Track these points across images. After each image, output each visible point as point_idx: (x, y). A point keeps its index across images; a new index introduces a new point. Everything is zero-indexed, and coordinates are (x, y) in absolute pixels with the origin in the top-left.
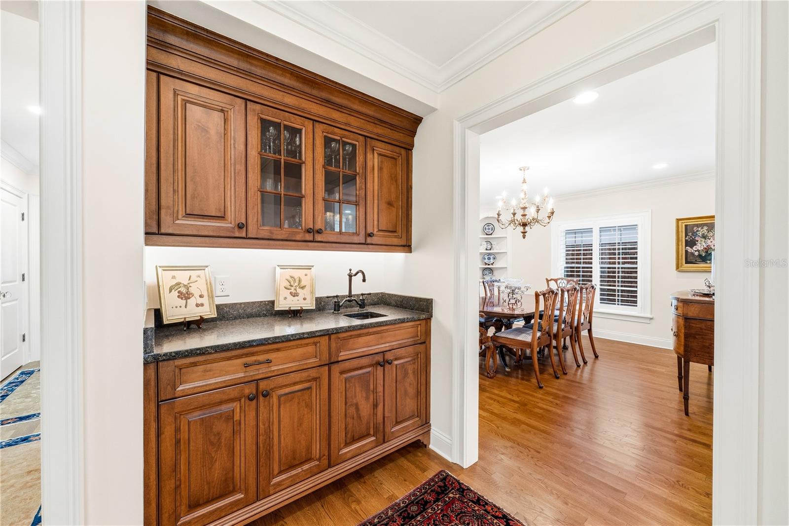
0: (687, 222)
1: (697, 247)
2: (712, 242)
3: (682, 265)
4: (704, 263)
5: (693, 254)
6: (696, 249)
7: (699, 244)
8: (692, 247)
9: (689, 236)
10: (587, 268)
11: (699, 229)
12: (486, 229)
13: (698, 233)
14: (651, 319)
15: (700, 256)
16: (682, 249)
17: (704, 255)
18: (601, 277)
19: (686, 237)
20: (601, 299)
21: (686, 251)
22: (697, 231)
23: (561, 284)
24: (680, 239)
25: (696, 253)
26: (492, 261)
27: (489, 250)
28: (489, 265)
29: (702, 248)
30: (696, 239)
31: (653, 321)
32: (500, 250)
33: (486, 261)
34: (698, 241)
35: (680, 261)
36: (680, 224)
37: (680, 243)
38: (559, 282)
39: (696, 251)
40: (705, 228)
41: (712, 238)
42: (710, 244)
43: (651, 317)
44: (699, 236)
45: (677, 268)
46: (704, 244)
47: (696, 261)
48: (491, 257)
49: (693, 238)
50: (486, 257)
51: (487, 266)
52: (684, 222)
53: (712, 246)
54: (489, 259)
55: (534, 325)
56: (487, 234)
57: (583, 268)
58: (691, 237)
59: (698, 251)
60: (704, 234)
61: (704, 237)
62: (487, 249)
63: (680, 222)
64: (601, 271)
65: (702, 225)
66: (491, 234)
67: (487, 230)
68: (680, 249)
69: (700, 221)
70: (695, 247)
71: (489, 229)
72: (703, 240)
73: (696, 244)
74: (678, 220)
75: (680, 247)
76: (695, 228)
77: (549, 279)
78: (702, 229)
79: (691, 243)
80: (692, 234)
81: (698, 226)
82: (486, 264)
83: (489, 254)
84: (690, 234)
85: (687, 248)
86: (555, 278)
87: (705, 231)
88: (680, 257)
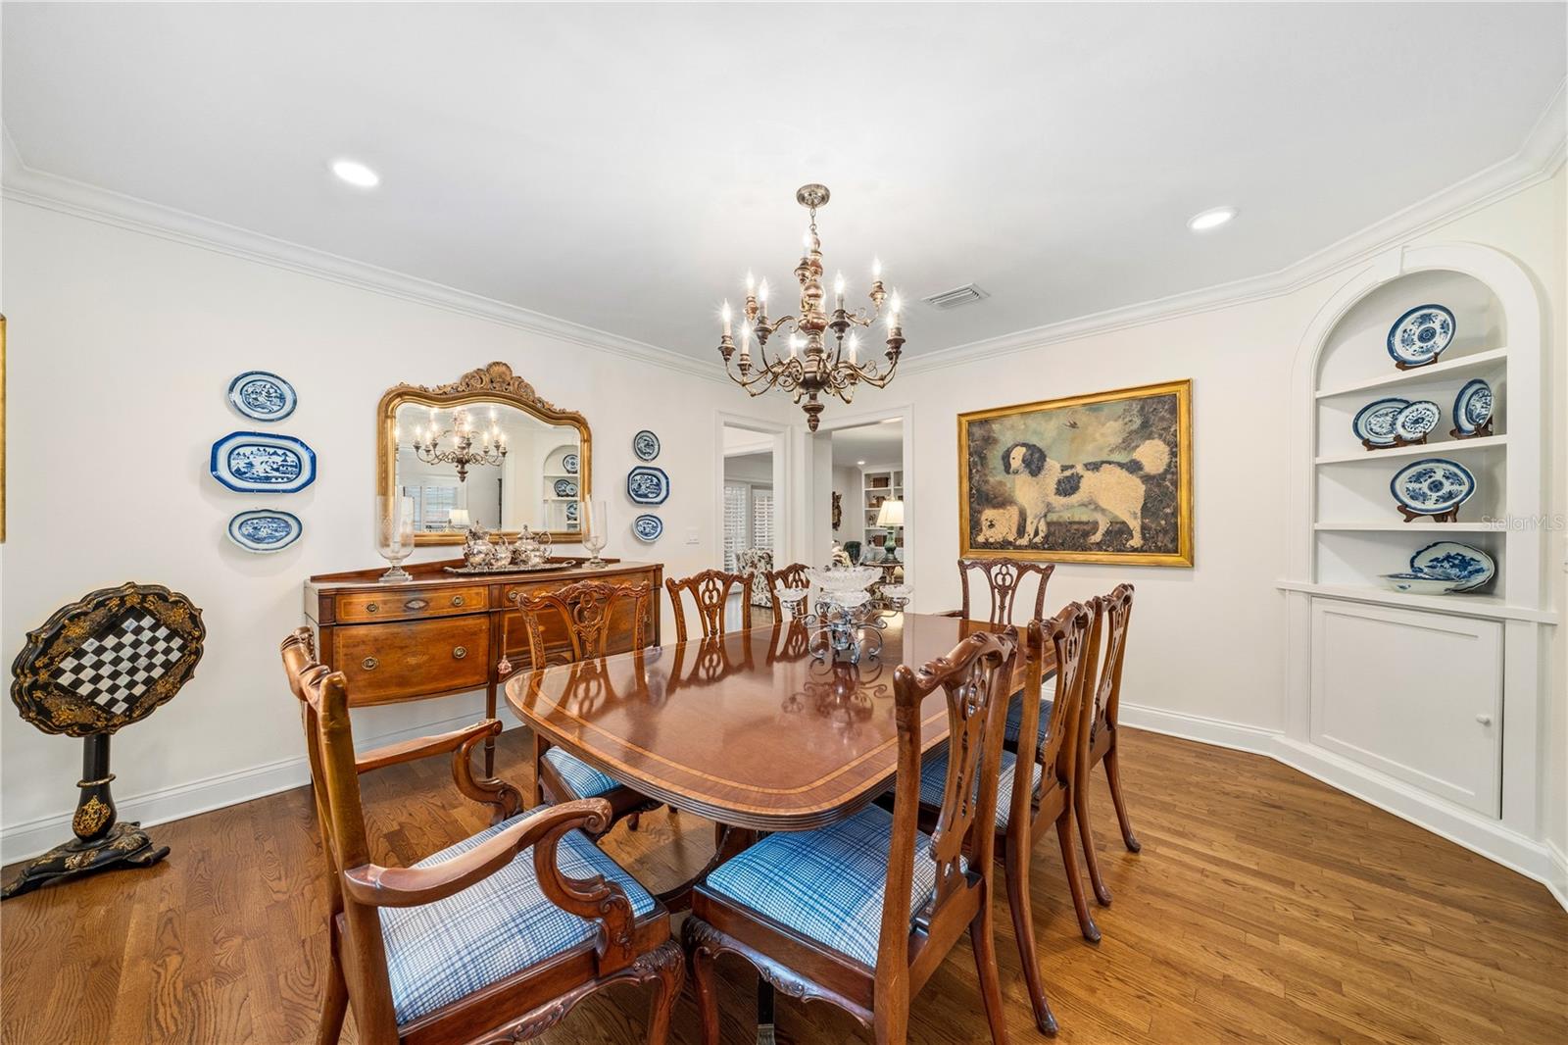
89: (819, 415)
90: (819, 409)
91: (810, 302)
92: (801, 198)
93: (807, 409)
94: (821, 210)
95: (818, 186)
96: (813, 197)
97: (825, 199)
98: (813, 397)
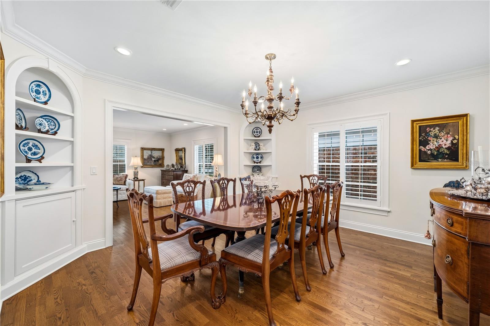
0: (420, 123)
1: (430, 146)
2: (443, 141)
3: (416, 163)
4: (435, 161)
5: (425, 153)
6: (429, 149)
7: (431, 144)
8: (425, 147)
9: (422, 136)
10: (336, 166)
11: (432, 130)
12: (254, 132)
13: (430, 133)
14: (389, 212)
15: (432, 154)
16: (416, 148)
17: (436, 153)
18: (347, 174)
19: (419, 137)
20: (347, 194)
21: (420, 150)
22: (430, 131)
23: (312, 180)
24: (415, 139)
25: (429, 152)
26: (260, 159)
27: (257, 150)
28: (257, 163)
29: (434, 148)
30: (429, 138)
31: (390, 214)
32: (266, 150)
33: (255, 160)
34: (430, 141)
35: (415, 160)
36: (415, 125)
37: (415, 143)
38: (311, 178)
39: (428, 150)
40: (437, 128)
41: (443, 138)
42: (441, 143)
43: (389, 210)
44: (431, 136)
45: (412, 165)
46: (435, 143)
47: (429, 159)
48: (259, 156)
49: (426, 138)
50: (255, 156)
51: (256, 164)
52: (418, 124)
53: (443, 145)
54: (257, 158)
55: (266, 233)
56: (255, 137)
57: (332, 166)
58: (424, 137)
59: (431, 150)
60: (435, 134)
61: (436, 137)
62: (255, 150)
63: (415, 123)
64: (346, 169)
65: (434, 126)
66: (259, 137)
67: (256, 133)
68: (415, 149)
69: (433, 122)
70: (428, 146)
71: (257, 132)
72: (435, 139)
73: (428, 144)
74: (413, 121)
75: (415, 146)
76: (428, 129)
77: (303, 176)
78: (434, 129)
79: (424, 143)
80: (425, 135)
81: (430, 126)
82: (255, 162)
83: (257, 154)
84: (423, 134)
85: (421, 147)
86: (308, 175)
87: (437, 131)
88: (415, 156)
89: (272, 128)
90: (272, 126)
91: (271, 92)
92: (267, 58)
93: (268, 127)
94: (273, 61)
95: (272, 54)
96: (270, 57)
97: (275, 58)
98: (271, 122)
